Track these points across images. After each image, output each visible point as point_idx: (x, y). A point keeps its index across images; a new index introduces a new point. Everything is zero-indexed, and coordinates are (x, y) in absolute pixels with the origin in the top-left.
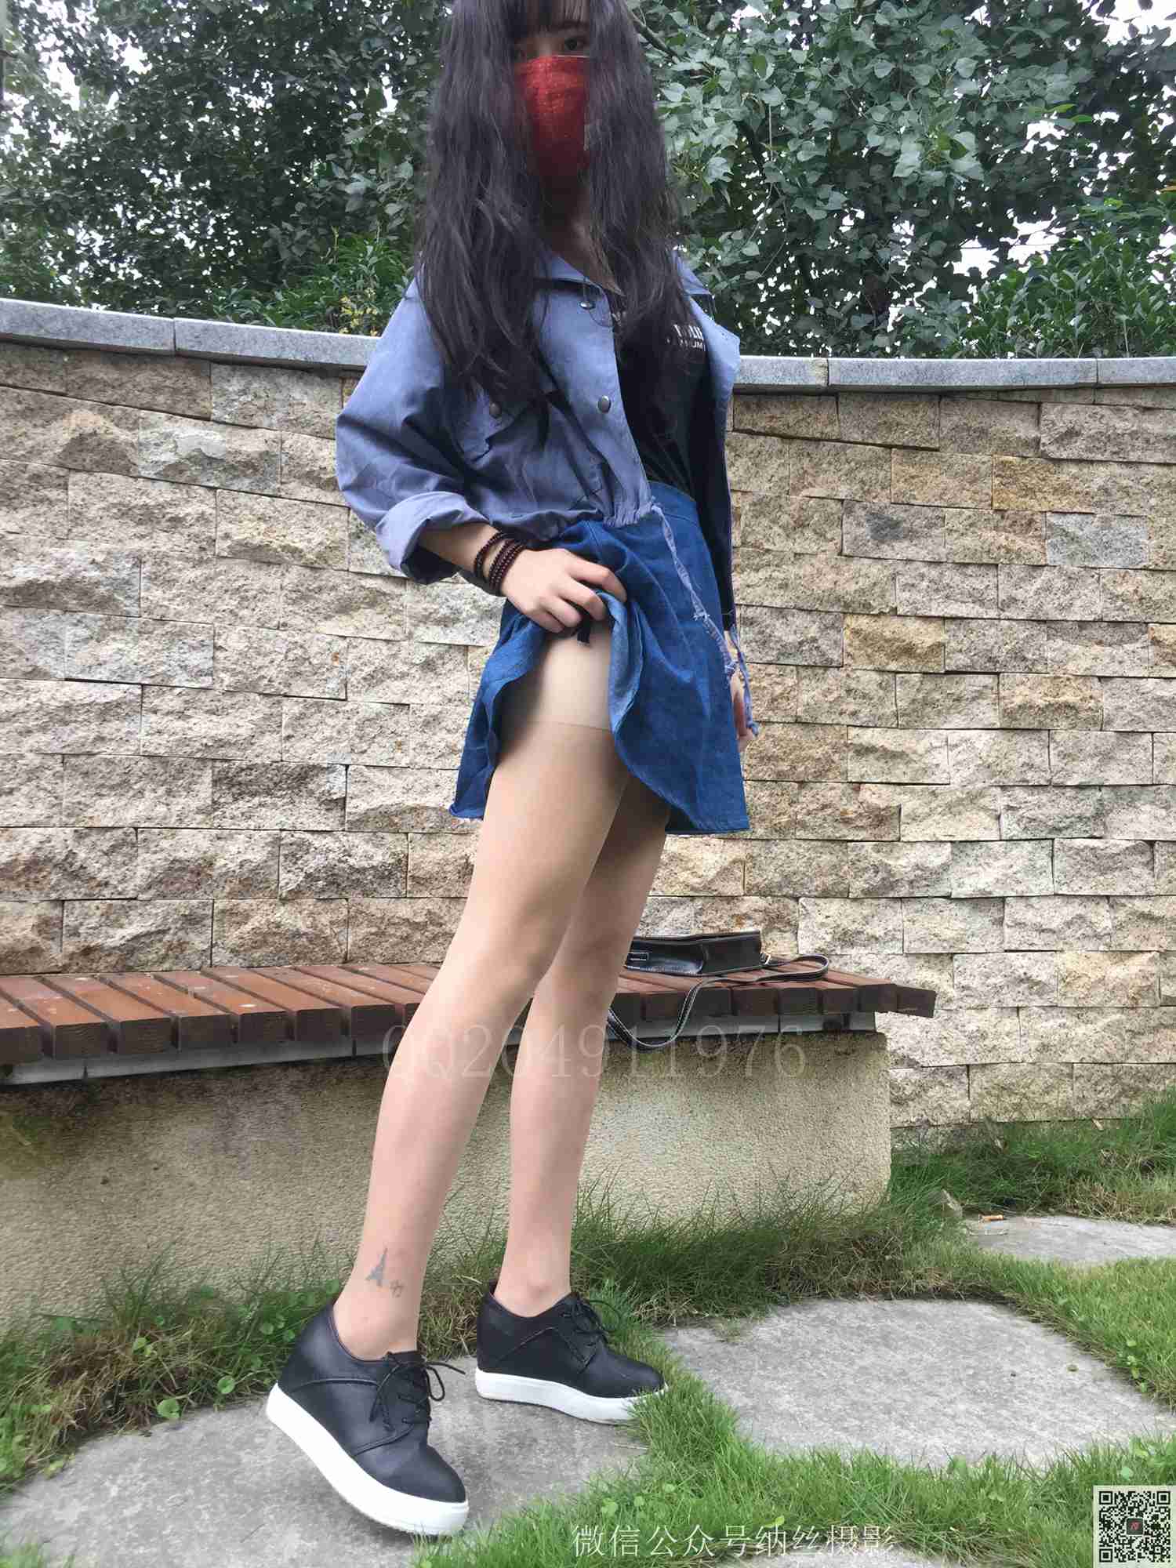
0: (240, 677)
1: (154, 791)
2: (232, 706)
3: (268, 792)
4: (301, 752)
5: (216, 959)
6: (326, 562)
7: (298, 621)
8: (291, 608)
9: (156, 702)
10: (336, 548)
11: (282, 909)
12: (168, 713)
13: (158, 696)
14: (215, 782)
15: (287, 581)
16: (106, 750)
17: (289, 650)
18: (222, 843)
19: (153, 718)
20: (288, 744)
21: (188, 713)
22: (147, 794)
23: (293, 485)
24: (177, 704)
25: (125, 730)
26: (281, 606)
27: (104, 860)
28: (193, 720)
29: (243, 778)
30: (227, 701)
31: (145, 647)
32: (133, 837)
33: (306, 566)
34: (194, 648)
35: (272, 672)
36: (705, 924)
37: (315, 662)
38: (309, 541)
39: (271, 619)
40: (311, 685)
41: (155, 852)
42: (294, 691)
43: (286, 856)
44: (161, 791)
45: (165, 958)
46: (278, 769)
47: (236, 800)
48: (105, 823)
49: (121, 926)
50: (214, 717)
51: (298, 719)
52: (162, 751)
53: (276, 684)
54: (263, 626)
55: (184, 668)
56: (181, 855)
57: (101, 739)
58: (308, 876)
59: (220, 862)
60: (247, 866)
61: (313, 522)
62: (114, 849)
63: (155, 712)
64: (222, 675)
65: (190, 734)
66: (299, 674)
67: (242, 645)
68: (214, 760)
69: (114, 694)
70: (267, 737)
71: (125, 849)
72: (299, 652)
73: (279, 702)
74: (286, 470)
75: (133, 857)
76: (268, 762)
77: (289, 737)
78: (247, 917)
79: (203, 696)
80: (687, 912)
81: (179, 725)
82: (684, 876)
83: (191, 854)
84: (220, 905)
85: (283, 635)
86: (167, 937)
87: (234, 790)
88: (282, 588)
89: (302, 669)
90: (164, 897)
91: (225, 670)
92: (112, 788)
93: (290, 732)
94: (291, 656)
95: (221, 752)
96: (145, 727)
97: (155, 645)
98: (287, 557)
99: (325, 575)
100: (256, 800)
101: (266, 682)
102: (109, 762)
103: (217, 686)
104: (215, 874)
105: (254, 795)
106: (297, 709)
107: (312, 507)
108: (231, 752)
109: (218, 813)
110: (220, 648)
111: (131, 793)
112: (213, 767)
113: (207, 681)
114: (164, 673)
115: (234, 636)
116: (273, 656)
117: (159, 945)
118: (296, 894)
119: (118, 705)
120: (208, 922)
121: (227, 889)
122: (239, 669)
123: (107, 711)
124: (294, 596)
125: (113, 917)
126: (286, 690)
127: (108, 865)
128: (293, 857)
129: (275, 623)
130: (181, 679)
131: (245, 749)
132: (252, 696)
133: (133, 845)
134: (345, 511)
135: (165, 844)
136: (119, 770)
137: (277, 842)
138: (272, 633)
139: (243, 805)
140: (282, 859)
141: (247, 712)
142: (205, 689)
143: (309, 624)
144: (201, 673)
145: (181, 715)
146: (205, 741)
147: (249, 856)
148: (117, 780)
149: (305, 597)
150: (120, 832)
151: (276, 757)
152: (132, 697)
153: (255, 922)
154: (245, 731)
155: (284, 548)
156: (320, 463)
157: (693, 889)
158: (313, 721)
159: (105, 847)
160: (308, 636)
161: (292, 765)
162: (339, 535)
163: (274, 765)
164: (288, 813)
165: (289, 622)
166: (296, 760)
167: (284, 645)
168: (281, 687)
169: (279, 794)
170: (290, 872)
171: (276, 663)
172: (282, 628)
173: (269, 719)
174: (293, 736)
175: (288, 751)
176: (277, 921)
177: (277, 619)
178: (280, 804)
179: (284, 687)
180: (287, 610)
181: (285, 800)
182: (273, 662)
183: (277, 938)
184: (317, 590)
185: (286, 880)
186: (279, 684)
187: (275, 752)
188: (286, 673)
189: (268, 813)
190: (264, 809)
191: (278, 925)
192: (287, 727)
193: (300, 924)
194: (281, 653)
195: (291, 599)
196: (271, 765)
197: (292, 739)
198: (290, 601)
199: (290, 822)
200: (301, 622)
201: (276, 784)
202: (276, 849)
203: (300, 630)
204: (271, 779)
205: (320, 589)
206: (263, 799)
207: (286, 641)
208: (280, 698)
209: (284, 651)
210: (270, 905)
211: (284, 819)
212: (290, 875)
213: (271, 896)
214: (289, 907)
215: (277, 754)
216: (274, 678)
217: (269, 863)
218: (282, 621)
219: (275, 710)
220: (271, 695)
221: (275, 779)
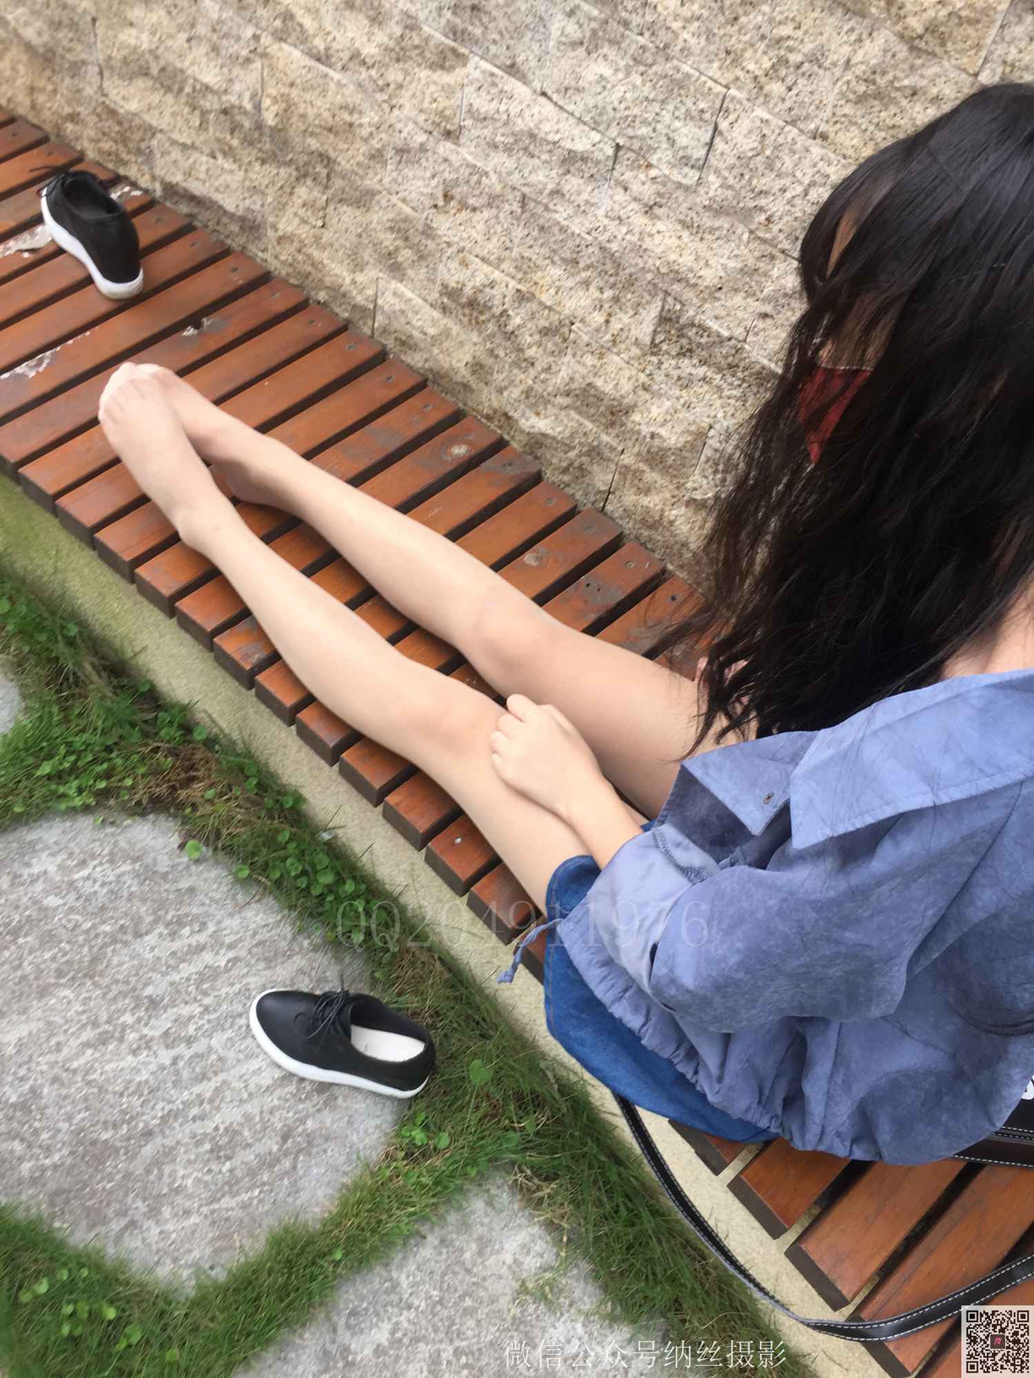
0: (729, 193)
1: (601, 290)
2: (712, 230)
3: (720, 370)
4: (771, 345)
5: (609, 508)
6: (943, 45)
7: (849, 139)
8: (848, 109)
9: (628, 175)
10: (970, 22)
11: (683, 510)
12: (636, 199)
13: (632, 167)
14: (665, 319)
15: (860, 56)
16: (562, 213)
17: (812, 184)
18: (648, 396)
19: (620, 196)
20: (761, 324)
21: (656, 210)
22: (592, 289)
24: (648, 192)
25: (585, 196)
26: (831, 99)
27: (537, 337)
28: (660, 226)
29: (691, 333)
30: (707, 221)
31: (635, 87)
32: (566, 330)
33: (901, 38)
34: (692, 118)
35: (777, 207)
39: (807, 118)
41: (579, 362)
43: (708, 459)
44: (608, 294)
45: (565, 471)
46: (738, 351)
47: (681, 354)
48: (546, 298)
49: (538, 414)
50: (686, 234)
51: (785, 295)
52: (614, 247)
53: (775, 228)
54: (793, 123)
55: (672, 142)
56: (599, 383)
57: (557, 192)
59: (636, 417)
60: (657, 442)
62: (546, 332)
63: (626, 189)
64: (712, 178)
65: (648, 244)
67: (748, 144)
68: (667, 293)
69: (582, 141)
70: (738, 300)
71: (557, 339)
73: (773, 258)
75: (562, 353)
76: (726, 333)
77: (765, 316)
78: (647, 491)
79: (680, 194)
81: (639, 221)
83: (608, 388)
84: (627, 459)
85: (817, 150)
86: (572, 454)
87: (684, 341)
88: (848, 64)
90: (580, 413)
91: (717, 172)
92: (563, 260)
93: (768, 308)
95: (676, 287)
96: (606, 204)
97: (647, 90)
98: (876, 8)
99: (931, 71)
100: (702, 371)
101: (762, 218)
102: (563, 230)
103: (702, 190)
104: (630, 425)
105: (703, 362)
108: (689, 295)
109: (655, 359)
110: (721, 133)
111: (578, 279)
112: (664, 300)
113: (691, 177)
114: (642, 138)
115: (745, 124)
116: (787, 181)
117: (561, 455)
118: (699, 507)
119: (584, 159)
120: (613, 467)
121: (636, 449)
122: (731, 181)
123: (571, 161)
124: (862, 88)
125: (532, 400)
127: (539, 344)
128: (715, 465)
129: (812, 126)
130: (661, 158)
131: (705, 300)
132: (741, 229)
133: (565, 340)
135: (589, 360)
136: (570, 244)
137: (701, 436)
138: (802, 141)
139: (687, 366)
140: (703, 458)
141: (727, 249)
142: (687, 188)
144: (685, 161)
145: (649, 210)
146: (658, 263)
147: (663, 432)
148: (568, 255)
149: (878, 95)
150: (557, 317)
151: (739, 332)
152: (601, 157)
153: (652, 502)
154: (710, 276)
159: (543, 323)
161: (754, 356)
163: (733, 342)
164: (731, 410)
165: (832, 135)
166: (761, 352)
167: (810, 171)
168: (782, 236)
169: (730, 379)
170: (706, 477)
171: (788, 195)
172: (819, 141)
173: (751, 276)
174: (772, 317)
175: (756, 334)
176: (672, 518)
177: (817, 121)
178: (726, 393)
179: (787, 238)
180: (839, 112)
181: (734, 392)
182: (783, 190)
183: (667, 534)
184: (908, 92)
185: (696, 485)
186: (780, 231)
187: (739, 325)
188: (796, 219)
189: (707, 396)
190: (706, 388)
191: (671, 523)
192: (766, 300)
193: (692, 539)
194: (801, 183)
195: (855, 93)
196: (730, 339)
197: (769, 321)
198: (851, 96)
199: (725, 424)
200: (855, 141)
201: (730, 366)
202: (699, 443)
203: (845, 157)
204: (726, 357)
205: (914, 94)
206: (709, 374)
207: (815, 165)
208: (775, 252)
209: (806, 181)
210: (673, 497)
211: (720, 415)
212: (705, 482)
213: (678, 488)
214: (690, 512)
215: (741, 330)
216: (776, 218)
217: (684, 454)
218: (823, 128)
219: (762, 265)
220: (764, 241)
221: (730, 359)
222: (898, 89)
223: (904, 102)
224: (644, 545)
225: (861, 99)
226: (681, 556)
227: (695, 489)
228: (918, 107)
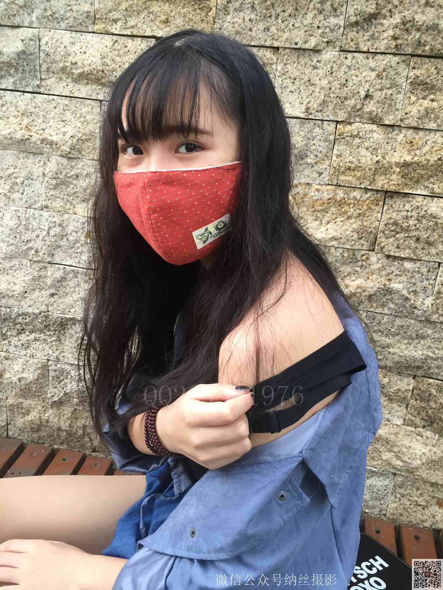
0: (13, 247)
2: (11, 268)
3: (41, 332)
4: (61, 307)
5: (10, 433)
6: (80, 153)
7: (58, 204)
8: (52, 192)
10: (87, 140)
11: (51, 411)
14: (4, 320)
15: (48, 170)
17: (50, 228)
18: (9, 362)
20: (52, 300)
23: (51, 81)
26: (42, 191)
29: (20, 320)
30: (7, 265)
33: (62, 156)
35: (38, 244)
36: (403, 496)
37: (71, 238)
38: (64, 134)
39: (35, 202)
40: (70, 256)
42: (57, 260)
43: (53, 378)
46: (46, 317)
47: (19, 333)
51: (58, 281)
53: (41, 254)
54: (30, 207)
58: (66, 394)
59: (7, 375)
60: (23, 382)
61: (68, 115)
66: (60, 247)
67: (13, 223)
70: (37, 293)
72: (58, 230)
73: (45, 268)
74: (44, 67)
76: (37, 311)
77: (52, 295)
78: (28, 412)
80: (386, 482)
82: (387, 456)
84: (11, 401)
85: (45, 214)
87: (18, 326)
88: (44, 175)
89: (62, 243)
91: (4, 241)
93: (53, 291)
94: (52, 233)
95: (3, 301)
98: (46, 149)
99: (80, 165)
100: (33, 336)
101: (33, 252)
104: (5, 382)
105: (31, 332)
106: (59, 274)
107: (66, 101)
108: (11, 302)
109: (6, 342)
116: (38, 232)
118: (59, 404)
120: (4, 409)
121: (14, 392)
122: (11, 242)
124: (54, 182)
126: (49, 259)
128: (58, 379)
129: (39, 205)
131: (20, 301)
132: (25, 261)
134: (98, 103)
137: (45, 367)
138: (37, 213)
139: (24, 338)
140: (50, 378)
141: (22, 273)
143: (68, 206)
147: (24, 375)
149: (63, 183)
151: (43, 308)
153: (33, 416)
154: (19, 289)
155: (43, 141)
156: (70, 59)
157: (394, 468)
158: (72, 283)
160: (66, 216)
161: (55, 315)
162: (91, 127)
163: (43, 314)
164: (55, 348)
165: (49, 205)
166: (58, 312)
167: (46, 224)
168: (46, 256)
169: (48, 333)
170: (56, 387)
171: (41, 237)
172: (45, 210)
173: (38, 280)
174: (57, 294)
175: (52, 305)
176: (47, 418)
177: (41, 202)
178: (49, 340)
179: (48, 256)
180: (48, 195)
181: (53, 339)
182: (38, 236)
183: (47, 429)
184: (74, 177)
185: (53, 394)
186: (44, 254)
187: (42, 305)
188: (49, 246)
189: (40, 347)
190: (38, 343)
191: (47, 421)
192: (50, 287)
193: (62, 423)
194: (44, 230)
195: (52, 185)
196: (40, 314)
197: (56, 296)
198: (51, 187)
199: (55, 355)
200: (61, 204)
201: (46, 327)
202: (45, 371)
203: (59, 212)
204: (42, 323)
205: (77, 177)
206: (37, 336)
207: (47, 220)
208: (45, 264)
209: (46, 228)
210: (43, 407)
211: (50, 352)
212: (56, 390)
213: (44, 401)
214: (55, 410)
215: (44, 306)
216: (40, 249)
217: (40, 381)
218: (44, 203)
219: (42, 273)
220: (39, 262)
221: (44, 323)
222: (70, 177)
223: (75, 182)
224: (38, 443)
225: (56, 187)
226: (59, 436)
227: (53, 396)
228: (82, 181)
